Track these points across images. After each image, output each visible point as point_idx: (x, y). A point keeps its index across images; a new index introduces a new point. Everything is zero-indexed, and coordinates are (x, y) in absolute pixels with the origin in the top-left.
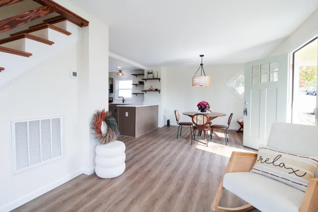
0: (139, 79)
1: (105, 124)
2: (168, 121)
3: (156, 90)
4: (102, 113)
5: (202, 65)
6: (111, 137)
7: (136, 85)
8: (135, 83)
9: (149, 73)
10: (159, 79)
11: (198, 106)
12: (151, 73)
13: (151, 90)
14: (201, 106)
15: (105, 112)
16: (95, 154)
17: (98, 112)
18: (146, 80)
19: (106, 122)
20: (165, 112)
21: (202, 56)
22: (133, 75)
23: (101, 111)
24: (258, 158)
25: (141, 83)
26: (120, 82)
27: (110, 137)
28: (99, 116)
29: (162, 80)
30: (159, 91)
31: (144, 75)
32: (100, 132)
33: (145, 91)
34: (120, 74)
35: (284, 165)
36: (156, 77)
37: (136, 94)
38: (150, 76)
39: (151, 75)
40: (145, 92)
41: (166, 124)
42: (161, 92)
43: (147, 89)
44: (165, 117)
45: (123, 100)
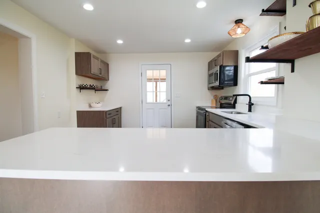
34: (239, 31)
45: (249, 103)
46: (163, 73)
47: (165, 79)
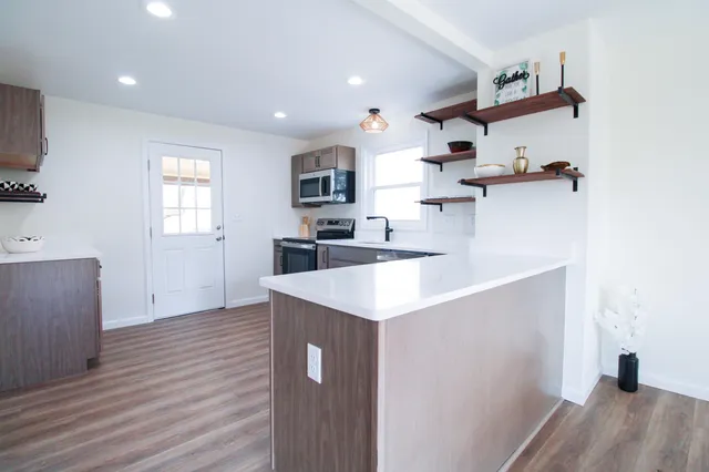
3: (556, 170)
7: (438, 162)
9: (502, 81)
10: (575, 100)
12: (516, 77)
13: (521, 176)
18: (484, 121)
22: (424, 116)
25: (463, 149)
30: (575, 178)
33: (482, 183)
34: (375, 125)
37: (439, 203)
38: (516, 92)
39: (520, 83)
40: (478, 192)
42: (587, 182)
43: (494, 170)
45: (387, 228)
46: (204, 167)
47: (206, 181)
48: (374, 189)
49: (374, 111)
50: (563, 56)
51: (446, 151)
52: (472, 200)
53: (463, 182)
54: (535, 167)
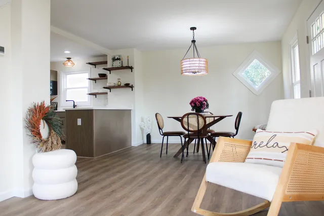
0: (100, 70)
1: (46, 125)
2: (149, 136)
3: (127, 85)
4: (40, 107)
5: (194, 41)
6: (55, 143)
7: (95, 80)
8: (92, 77)
9: (114, 59)
10: (131, 68)
11: (191, 104)
12: (118, 59)
13: (119, 86)
14: (195, 104)
15: (46, 106)
16: (32, 167)
17: (35, 106)
18: (109, 70)
19: (47, 122)
20: (142, 121)
21: (193, 29)
22: (90, 63)
23: (39, 104)
24: (253, 145)
25: (103, 76)
26: (69, 76)
27: (52, 143)
28: (36, 110)
29: (135, 70)
30: (132, 87)
31: (106, 63)
32: (39, 134)
33: (109, 88)
34: (69, 64)
35: (277, 145)
36: (125, 65)
37: (95, 94)
38: (117, 64)
39: (119, 61)
40: (108, 91)
41: (146, 142)
42: (135, 89)
43: (112, 84)
44: (142, 130)
45: (74, 105)
48: (67, 89)
49: (69, 59)
50: (128, 57)
51: (98, 77)
52: (107, 93)
53: (104, 88)
54: (122, 85)
